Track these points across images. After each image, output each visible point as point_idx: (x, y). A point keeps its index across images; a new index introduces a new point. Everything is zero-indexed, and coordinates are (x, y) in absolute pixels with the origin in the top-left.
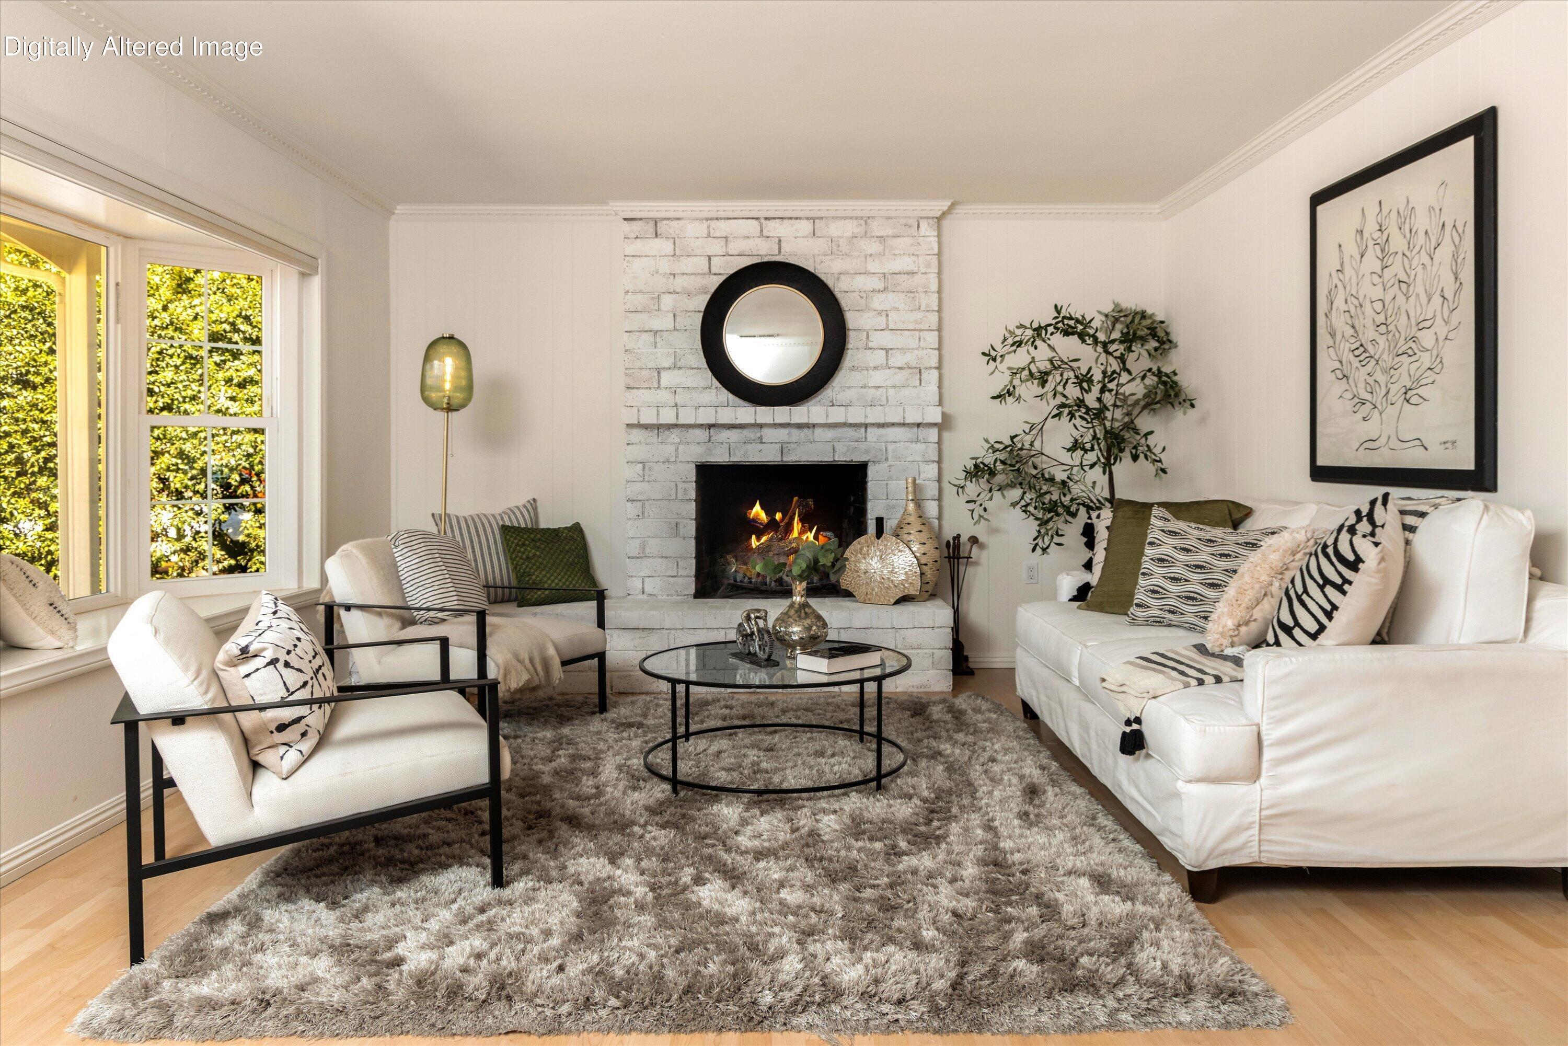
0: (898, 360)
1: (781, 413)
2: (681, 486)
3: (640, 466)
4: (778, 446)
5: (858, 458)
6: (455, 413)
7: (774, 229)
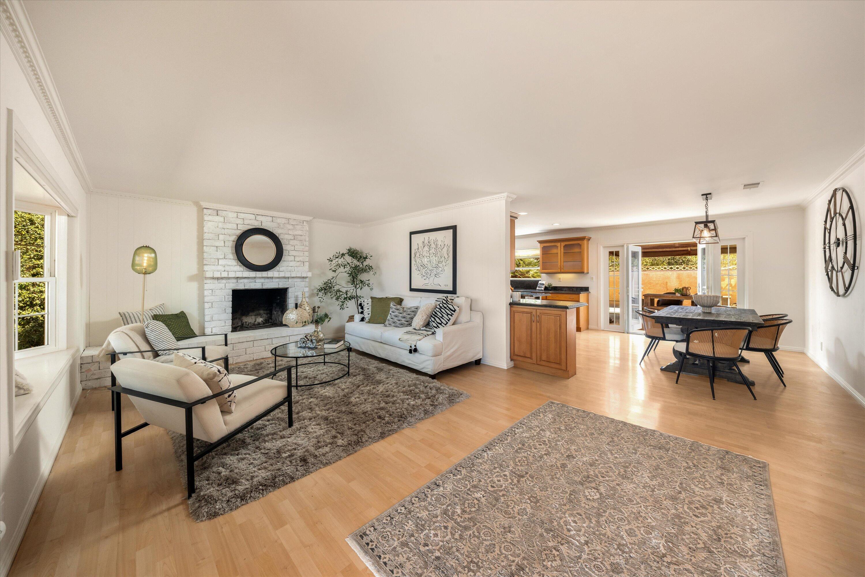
0: (297, 259)
1: (264, 274)
2: (226, 297)
3: (211, 291)
4: (261, 284)
5: (286, 286)
6: (148, 275)
7: (259, 218)
